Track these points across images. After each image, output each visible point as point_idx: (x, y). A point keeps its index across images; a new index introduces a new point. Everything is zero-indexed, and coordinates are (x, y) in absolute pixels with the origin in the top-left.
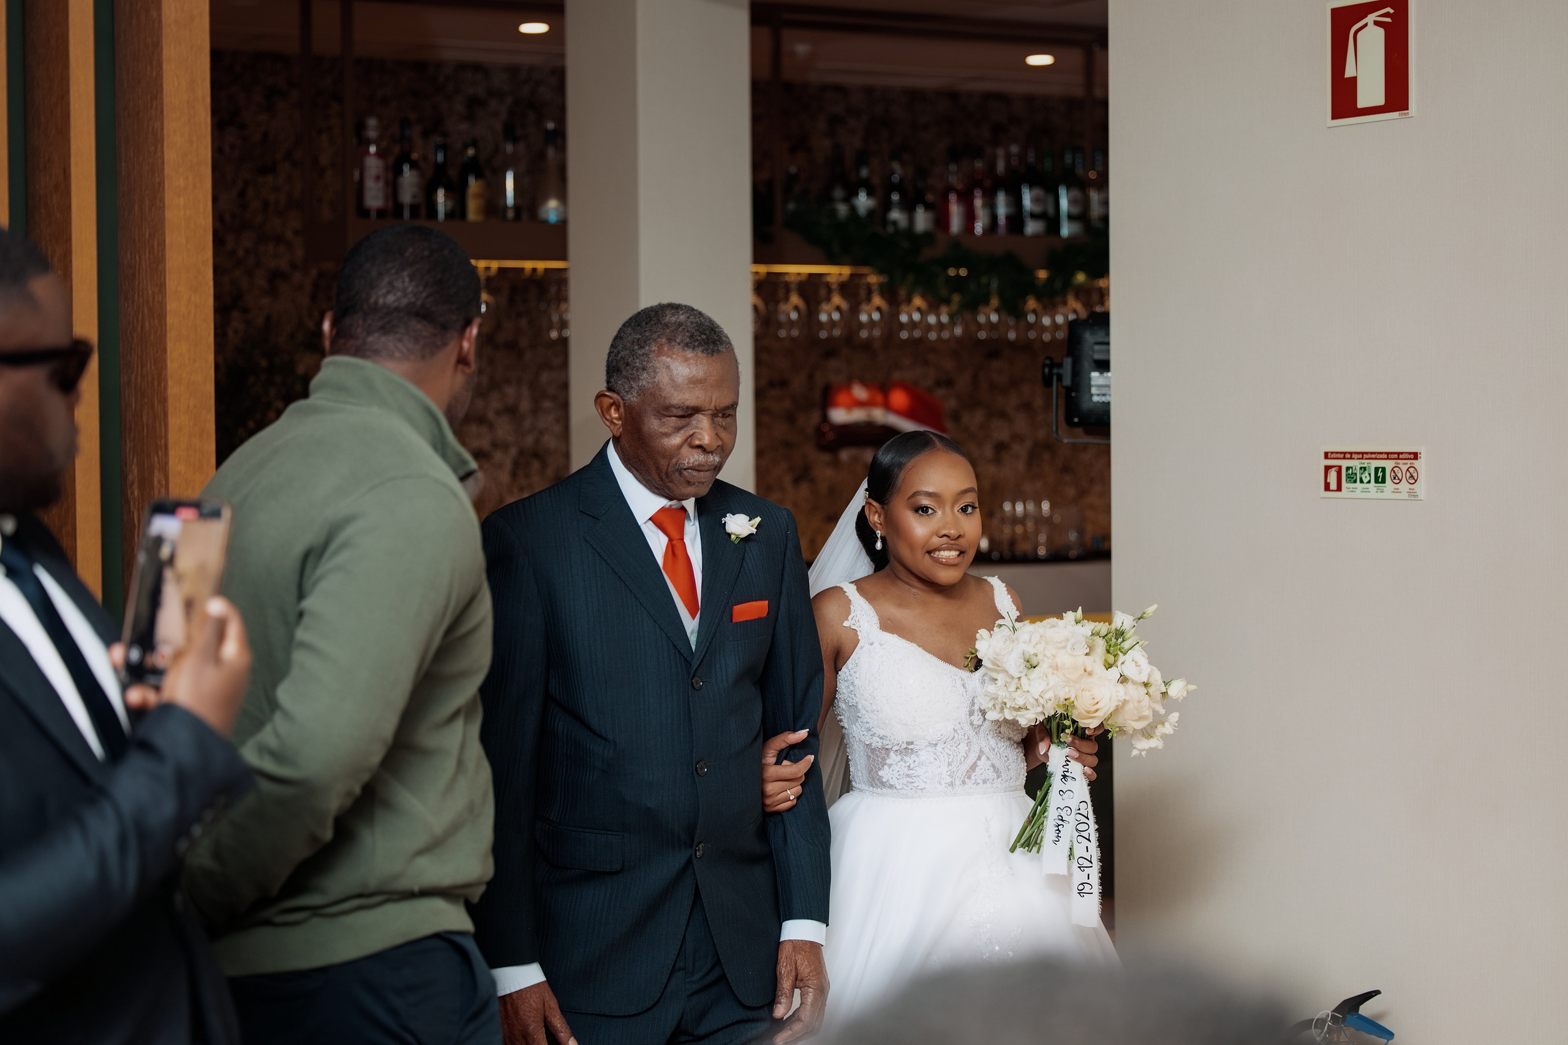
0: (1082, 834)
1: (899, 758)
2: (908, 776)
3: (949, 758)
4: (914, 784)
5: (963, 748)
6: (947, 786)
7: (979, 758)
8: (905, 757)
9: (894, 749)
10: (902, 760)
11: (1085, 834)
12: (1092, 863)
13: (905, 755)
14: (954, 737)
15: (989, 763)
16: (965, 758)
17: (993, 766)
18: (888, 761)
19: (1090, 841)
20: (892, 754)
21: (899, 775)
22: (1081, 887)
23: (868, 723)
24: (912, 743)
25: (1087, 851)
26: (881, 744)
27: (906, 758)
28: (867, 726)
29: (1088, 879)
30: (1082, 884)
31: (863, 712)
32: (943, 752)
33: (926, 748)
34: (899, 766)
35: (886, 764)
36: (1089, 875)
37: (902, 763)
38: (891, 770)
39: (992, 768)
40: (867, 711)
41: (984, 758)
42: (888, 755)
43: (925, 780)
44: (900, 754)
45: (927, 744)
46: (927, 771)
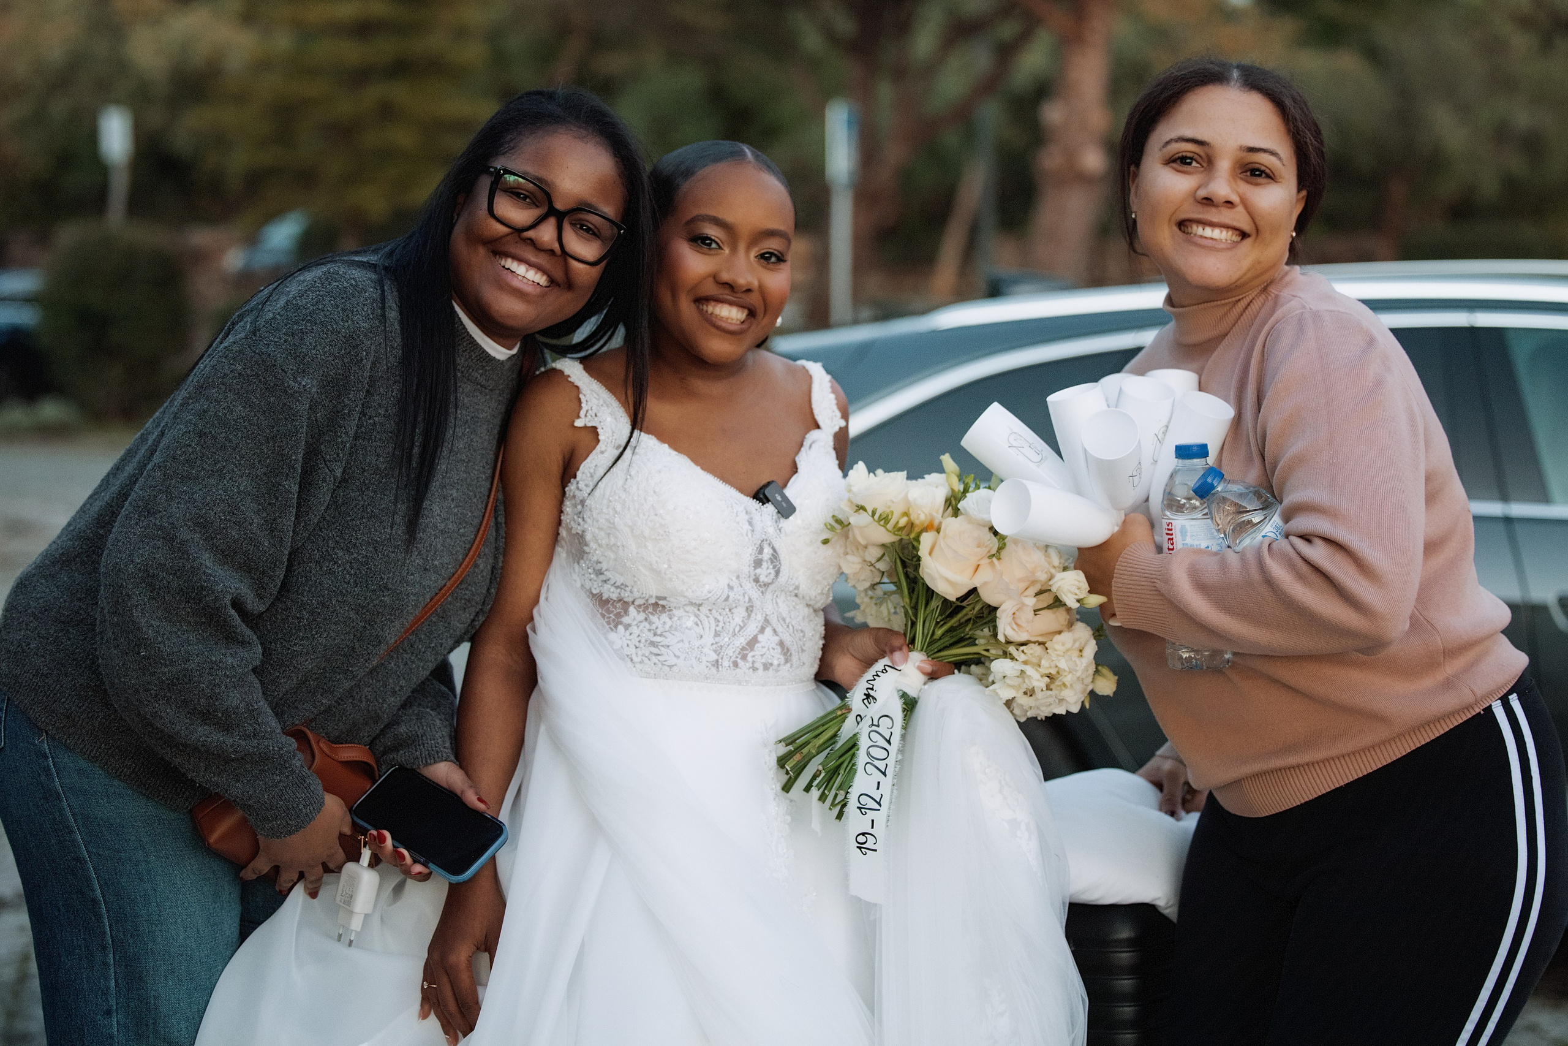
0: (876, 763)
1: (642, 616)
2: (653, 644)
3: (717, 626)
4: (660, 658)
5: (740, 613)
6: (710, 665)
7: (762, 630)
8: (651, 616)
9: (637, 603)
10: (646, 619)
11: (881, 765)
12: (880, 806)
13: (652, 614)
14: (728, 597)
15: (776, 639)
16: (741, 628)
17: (781, 644)
18: (626, 620)
19: (885, 775)
20: (632, 609)
21: (639, 642)
22: (861, 839)
23: (600, 563)
24: (665, 598)
25: (878, 789)
26: (617, 595)
27: (654, 618)
28: (598, 567)
29: (872, 828)
30: (863, 834)
31: (593, 545)
32: (709, 614)
33: (685, 607)
34: (640, 628)
35: (621, 623)
36: (873, 821)
37: (646, 624)
38: (628, 632)
39: (778, 647)
40: (600, 546)
41: (768, 631)
42: (626, 612)
43: (678, 653)
44: (644, 611)
45: (687, 603)
46: (682, 641)
